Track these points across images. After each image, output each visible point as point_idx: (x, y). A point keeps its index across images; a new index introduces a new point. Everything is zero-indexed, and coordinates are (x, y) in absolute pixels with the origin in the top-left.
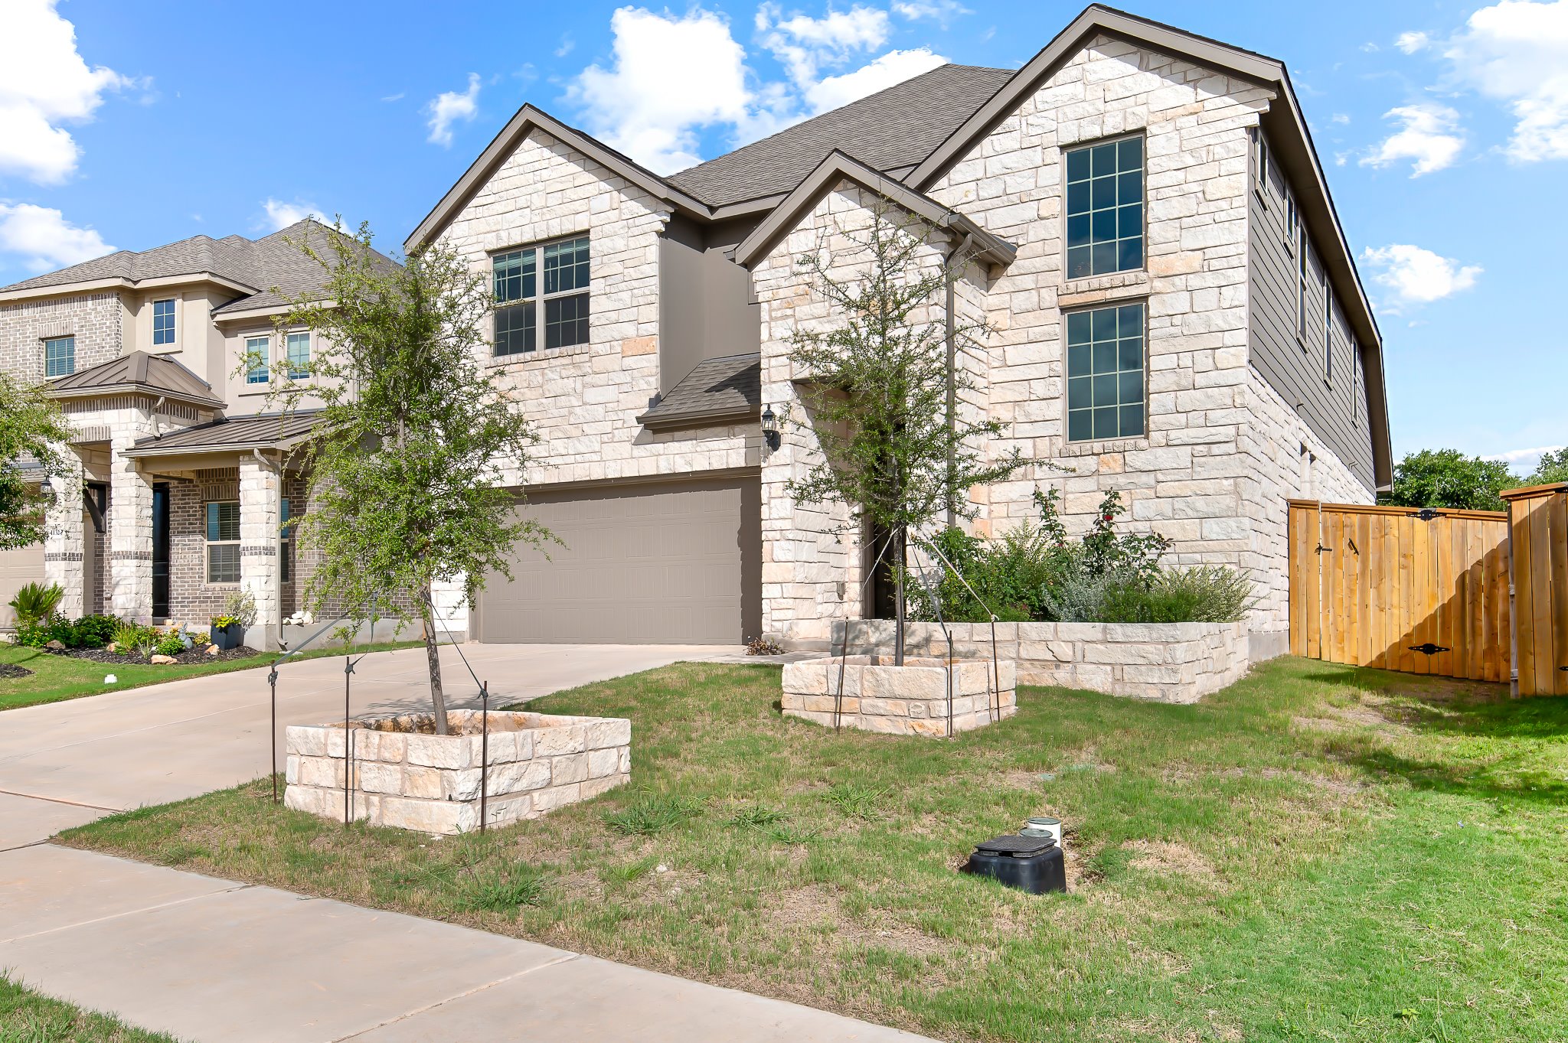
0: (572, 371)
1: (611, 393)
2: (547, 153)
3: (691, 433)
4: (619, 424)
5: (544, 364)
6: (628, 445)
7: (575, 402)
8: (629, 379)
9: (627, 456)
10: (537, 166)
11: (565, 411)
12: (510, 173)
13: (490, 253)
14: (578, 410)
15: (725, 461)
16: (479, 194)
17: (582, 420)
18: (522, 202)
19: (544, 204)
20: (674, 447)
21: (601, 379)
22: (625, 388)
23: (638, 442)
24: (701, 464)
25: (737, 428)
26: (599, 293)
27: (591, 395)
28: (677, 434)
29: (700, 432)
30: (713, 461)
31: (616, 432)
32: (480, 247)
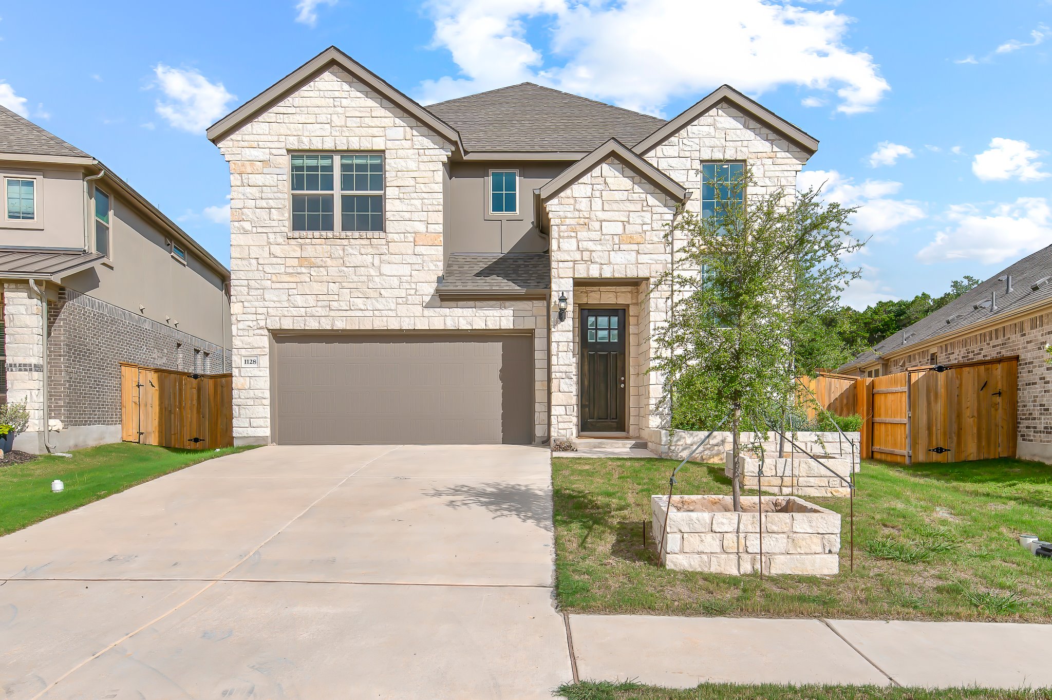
0: (370, 250)
1: (406, 270)
2: (346, 87)
3: (471, 303)
4: (413, 292)
5: (345, 242)
6: (420, 308)
7: (373, 272)
8: (420, 261)
9: (419, 315)
10: (337, 94)
11: (365, 279)
12: (311, 94)
13: (289, 151)
14: (377, 279)
15: (498, 324)
16: (280, 104)
17: (380, 286)
18: (322, 118)
19: (343, 124)
20: (458, 312)
21: (398, 258)
22: (417, 267)
23: (428, 306)
24: (479, 325)
25: (507, 303)
26: (394, 197)
27: (386, 269)
28: (461, 303)
29: (478, 303)
30: (488, 323)
31: (409, 297)
32: (282, 145)
